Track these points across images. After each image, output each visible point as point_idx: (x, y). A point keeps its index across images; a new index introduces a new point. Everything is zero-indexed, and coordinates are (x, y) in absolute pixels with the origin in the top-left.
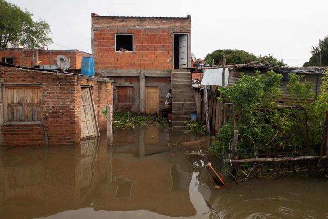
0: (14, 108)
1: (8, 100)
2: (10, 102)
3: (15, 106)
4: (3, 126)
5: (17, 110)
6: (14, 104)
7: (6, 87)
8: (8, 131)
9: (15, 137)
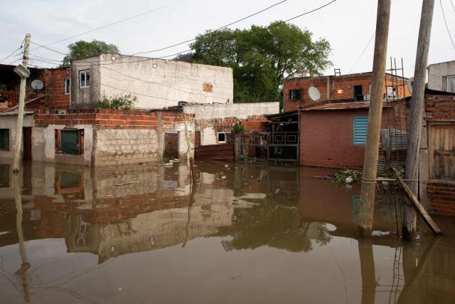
0: (445, 157)
1: (434, 144)
2: (437, 148)
3: (447, 155)
4: (429, 184)
5: (450, 161)
6: (445, 153)
7: (432, 126)
8: (437, 193)
9: (448, 203)
